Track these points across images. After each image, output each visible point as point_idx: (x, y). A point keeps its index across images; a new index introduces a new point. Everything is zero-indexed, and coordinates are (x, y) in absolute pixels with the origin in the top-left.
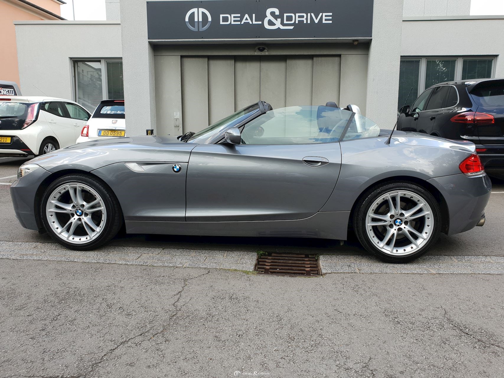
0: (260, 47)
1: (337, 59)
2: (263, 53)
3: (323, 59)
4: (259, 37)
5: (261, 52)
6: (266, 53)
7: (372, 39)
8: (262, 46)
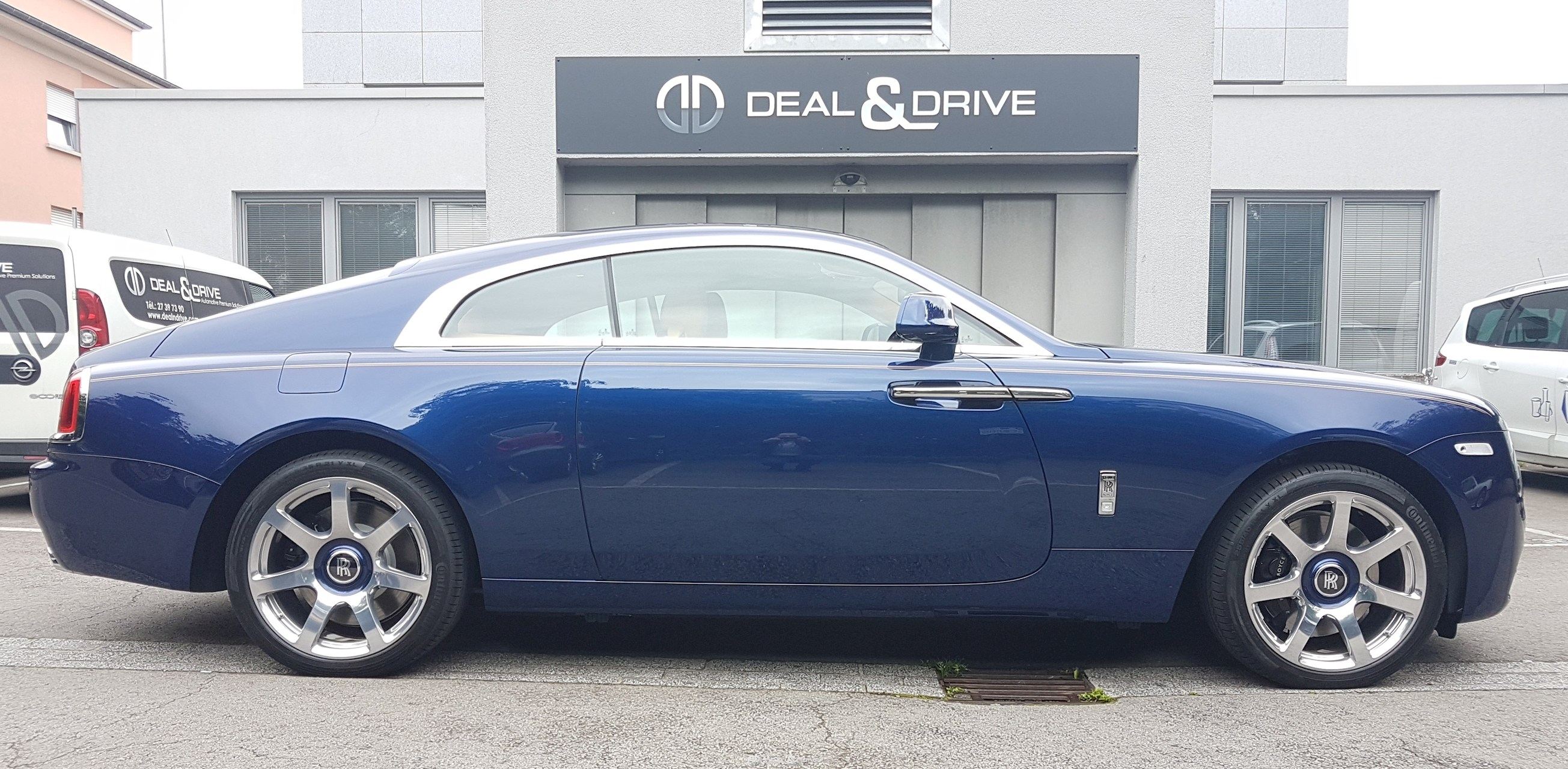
0: (846, 176)
1: (1045, 206)
2: (853, 190)
3: (1009, 204)
4: (848, 150)
5: (849, 188)
6: (861, 189)
7: (1137, 156)
8: (850, 172)
